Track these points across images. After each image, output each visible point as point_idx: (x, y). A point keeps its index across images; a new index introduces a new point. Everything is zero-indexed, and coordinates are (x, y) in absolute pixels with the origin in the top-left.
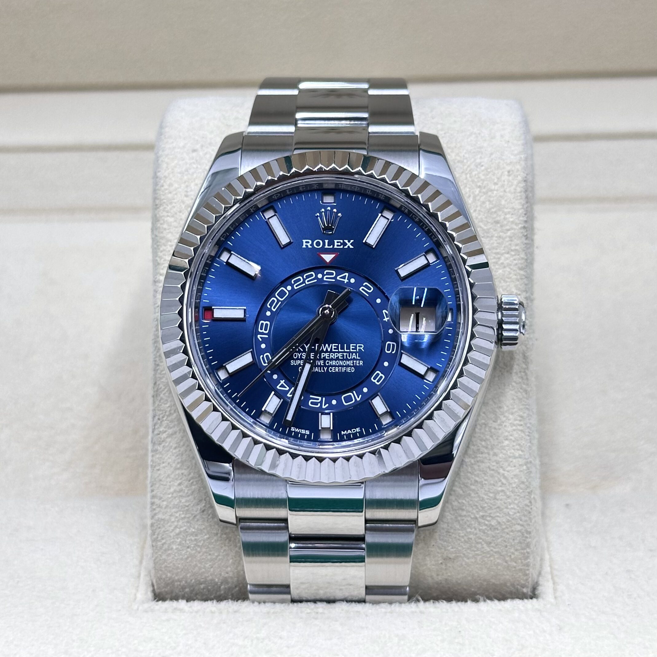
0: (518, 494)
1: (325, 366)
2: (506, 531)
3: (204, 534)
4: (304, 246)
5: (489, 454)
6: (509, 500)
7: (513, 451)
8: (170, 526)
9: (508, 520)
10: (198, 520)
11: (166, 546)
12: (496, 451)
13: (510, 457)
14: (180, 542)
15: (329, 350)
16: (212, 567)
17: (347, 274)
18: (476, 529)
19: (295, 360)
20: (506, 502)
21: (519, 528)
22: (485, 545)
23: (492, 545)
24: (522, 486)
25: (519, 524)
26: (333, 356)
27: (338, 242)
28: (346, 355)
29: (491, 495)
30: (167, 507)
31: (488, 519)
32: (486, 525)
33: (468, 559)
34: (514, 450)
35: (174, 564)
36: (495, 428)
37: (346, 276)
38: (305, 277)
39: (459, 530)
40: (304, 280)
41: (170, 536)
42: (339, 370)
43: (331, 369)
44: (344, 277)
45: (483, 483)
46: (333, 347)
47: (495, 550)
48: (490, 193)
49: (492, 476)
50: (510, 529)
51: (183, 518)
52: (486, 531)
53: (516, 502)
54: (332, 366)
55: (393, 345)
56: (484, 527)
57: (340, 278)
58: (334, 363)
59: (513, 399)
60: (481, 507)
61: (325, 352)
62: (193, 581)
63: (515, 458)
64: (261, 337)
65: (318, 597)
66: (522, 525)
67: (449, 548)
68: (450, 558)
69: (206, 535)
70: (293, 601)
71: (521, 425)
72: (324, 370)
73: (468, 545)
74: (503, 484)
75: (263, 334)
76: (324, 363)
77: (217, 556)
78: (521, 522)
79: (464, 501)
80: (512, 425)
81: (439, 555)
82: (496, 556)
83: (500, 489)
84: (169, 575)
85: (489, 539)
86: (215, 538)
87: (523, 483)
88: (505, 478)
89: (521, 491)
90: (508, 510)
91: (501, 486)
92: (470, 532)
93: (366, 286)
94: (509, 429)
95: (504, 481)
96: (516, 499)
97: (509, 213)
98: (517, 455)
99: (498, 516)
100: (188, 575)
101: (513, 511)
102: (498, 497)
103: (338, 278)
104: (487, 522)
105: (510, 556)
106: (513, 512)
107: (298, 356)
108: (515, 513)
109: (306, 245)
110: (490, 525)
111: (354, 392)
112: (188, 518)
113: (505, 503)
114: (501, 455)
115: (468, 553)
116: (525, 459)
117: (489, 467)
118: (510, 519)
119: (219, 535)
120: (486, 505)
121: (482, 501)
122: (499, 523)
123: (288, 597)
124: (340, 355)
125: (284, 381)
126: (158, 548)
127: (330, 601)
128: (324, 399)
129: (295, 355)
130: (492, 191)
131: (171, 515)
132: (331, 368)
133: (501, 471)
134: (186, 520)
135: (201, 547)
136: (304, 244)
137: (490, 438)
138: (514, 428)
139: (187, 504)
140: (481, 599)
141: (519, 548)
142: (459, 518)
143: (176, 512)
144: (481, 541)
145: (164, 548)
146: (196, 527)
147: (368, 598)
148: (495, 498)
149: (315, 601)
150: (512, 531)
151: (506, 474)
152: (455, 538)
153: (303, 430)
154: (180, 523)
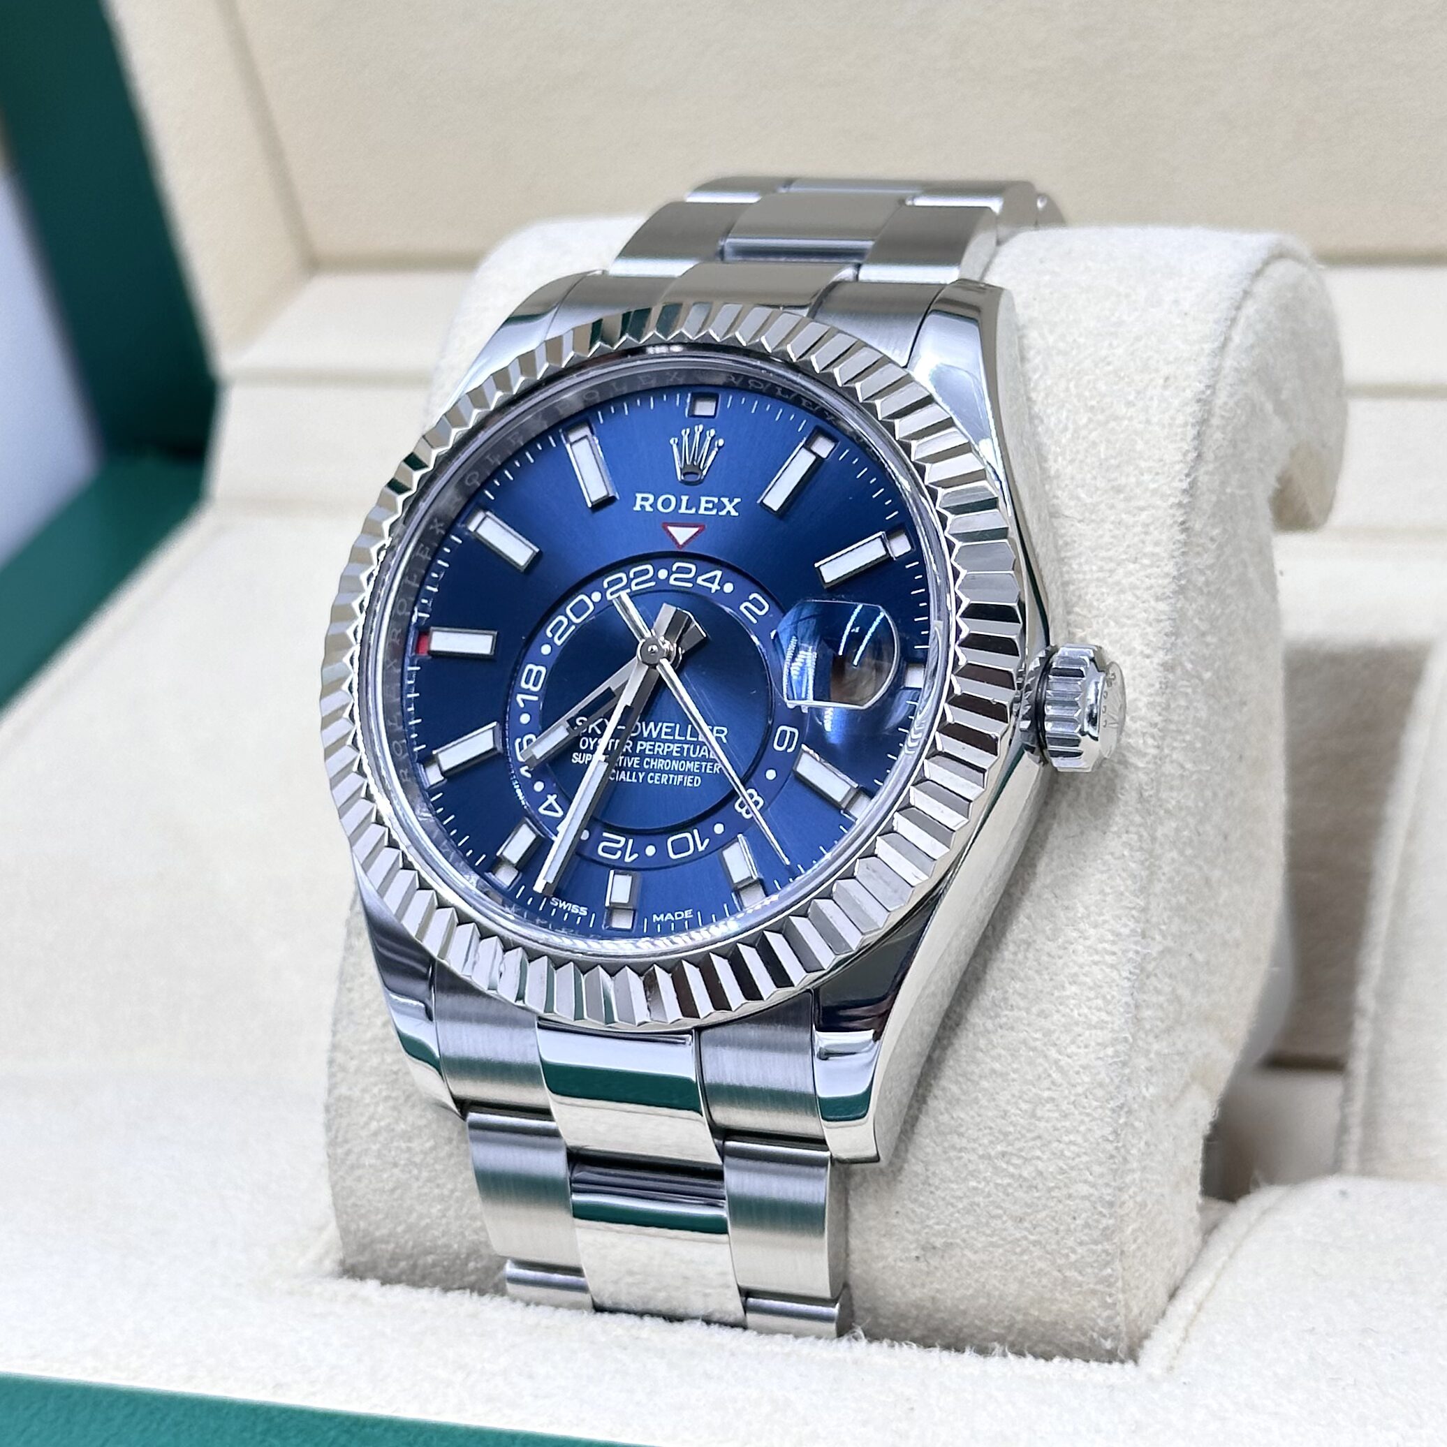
0: (1088, 1111)
1: (641, 769)
2: (1053, 1194)
3: (425, 1138)
4: (637, 508)
5: (1028, 1011)
6: (1067, 1124)
7: (1086, 1010)
8: (362, 1114)
9: (1061, 1168)
10: (413, 1106)
11: (352, 1159)
12: (1045, 1006)
13: (1077, 1024)
14: (379, 1151)
15: (654, 735)
16: (444, 1216)
17: (719, 573)
18: (988, 1183)
19: (583, 752)
20: (1059, 1125)
21: (1085, 1189)
22: (1009, 1224)
23: (1026, 1224)
24: (1100, 1093)
25: (1086, 1182)
26: (660, 750)
27: (707, 502)
28: (689, 749)
29: (1024, 1106)
30: (357, 1071)
31: (1015, 1161)
32: (1012, 1176)
33: (976, 1252)
34: (1090, 1008)
35: (369, 1201)
36: (1049, 955)
37: (715, 576)
38: (632, 575)
39: (952, 1182)
40: (630, 580)
41: (361, 1138)
42: (668, 781)
43: (652, 778)
44: (712, 580)
45: (1009, 1078)
46: (664, 730)
47: (1032, 1238)
48: (1112, 424)
49: (1031, 1063)
50: (1065, 1191)
51: (387, 1098)
52: (1010, 1190)
53: (1082, 1128)
54: (654, 771)
55: (792, 734)
56: (1007, 1181)
57: (704, 580)
58: (660, 764)
59: (1102, 892)
60: (1000, 1131)
61: (646, 740)
62: (411, 1243)
63: (1091, 1027)
64: (524, 701)
65: (651, 1306)
66: (1094, 1186)
67: (931, 1222)
68: (934, 1248)
69: (428, 1140)
70: (599, 1309)
71: (1114, 954)
72: (637, 777)
73: (972, 1218)
74: (1053, 1083)
75: (528, 692)
76: (641, 764)
77: (452, 1191)
78: (1091, 1178)
79: (962, 1115)
80: (1093, 950)
81: (910, 1237)
82: (1037, 1252)
83: (1046, 1094)
84: (362, 1224)
85: (1018, 1210)
86: (447, 1148)
87: (1101, 1085)
88: (1061, 1070)
89: (1095, 1104)
90: (1062, 1146)
91: (1049, 1089)
92: (975, 1189)
93: (755, 602)
94: (1084, 958)
95: (1056, 1076)
96: (1082, 1122)
97: (1150, 470)
98: (1094, 1019)
99: (1039, 1158)
100: (400, 1229)
101: (1073, 1148)
102: (1039, 1113)
103: (699, 581)
104: (1011, 1169)
105: (1067, 1256)
106: (1073, 1152)
107: (589, 744)
108: (1078, 1155)
109: (642, 506)
110: (1020, 1176)
111: (695, 832)
112: (396, 1099)
113: (1056, 1129)
114: (1056, 1017)
115: (973, 1238)
116: (1113, 1031)
117: (1024, 1042)
118: (1065, 1167)
119: (455, 1142)
120: (1011, 1129)
121: (1003, 1118)
122: (1040, 1173)
123: (585, 1298)
124: (674, 747)
125: (555, 796)
126: (339, 1162)
127: (673, 1318)
128: (631, 841)
129: (584, 742)
130: (1116, 418)
131: (364, 1091)
132: (652, 774)
133: (1053, 1053)
134: (391, 1103)
135: (419, 1166)
136: (639, 502)
137: (1037, 977)
138: (1096, 958)
139: (395, 1068)
140: (998, 1347)
141: (1085, 1238)
142: (952, 1154)
143: (375, 1084)
144: (1000, 1212)
145: (348, 1163)
146: (410, 1119)
147: (752, 1318)
148: (1033, 1115)
149: (641, 1314)
150: (1070, 1196)
151: (1064, 1061)
152: (944, 1199)
153: (574, 906)
154: (380, 1109)
